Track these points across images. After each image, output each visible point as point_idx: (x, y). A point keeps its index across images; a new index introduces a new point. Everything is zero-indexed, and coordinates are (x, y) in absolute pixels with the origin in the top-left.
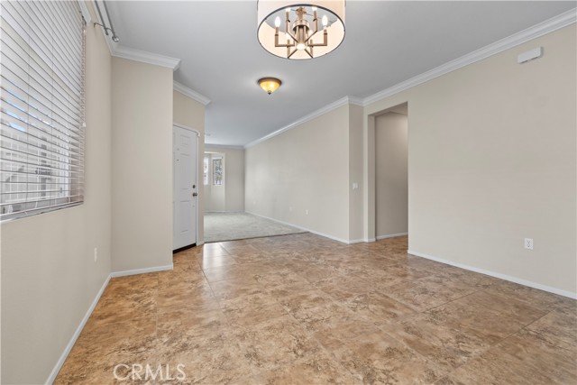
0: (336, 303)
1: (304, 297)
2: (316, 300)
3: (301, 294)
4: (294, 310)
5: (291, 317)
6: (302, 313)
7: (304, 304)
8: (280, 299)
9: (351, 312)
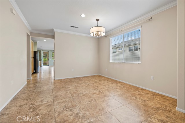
0: (89, 93)
1: (98, 95)
2: (94, 94)
3: (99, 96)
4: (100, 91)
5: (100, 90)
6: (98, 91)
7: (98, 93)
8: (105, 94)
9: (86, 91)
